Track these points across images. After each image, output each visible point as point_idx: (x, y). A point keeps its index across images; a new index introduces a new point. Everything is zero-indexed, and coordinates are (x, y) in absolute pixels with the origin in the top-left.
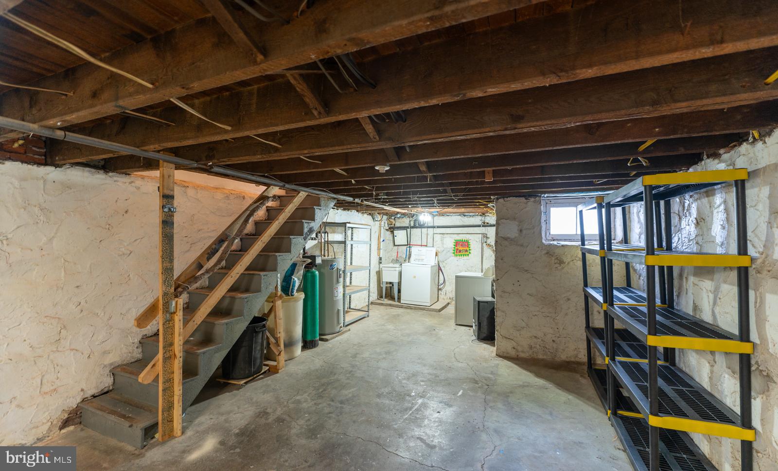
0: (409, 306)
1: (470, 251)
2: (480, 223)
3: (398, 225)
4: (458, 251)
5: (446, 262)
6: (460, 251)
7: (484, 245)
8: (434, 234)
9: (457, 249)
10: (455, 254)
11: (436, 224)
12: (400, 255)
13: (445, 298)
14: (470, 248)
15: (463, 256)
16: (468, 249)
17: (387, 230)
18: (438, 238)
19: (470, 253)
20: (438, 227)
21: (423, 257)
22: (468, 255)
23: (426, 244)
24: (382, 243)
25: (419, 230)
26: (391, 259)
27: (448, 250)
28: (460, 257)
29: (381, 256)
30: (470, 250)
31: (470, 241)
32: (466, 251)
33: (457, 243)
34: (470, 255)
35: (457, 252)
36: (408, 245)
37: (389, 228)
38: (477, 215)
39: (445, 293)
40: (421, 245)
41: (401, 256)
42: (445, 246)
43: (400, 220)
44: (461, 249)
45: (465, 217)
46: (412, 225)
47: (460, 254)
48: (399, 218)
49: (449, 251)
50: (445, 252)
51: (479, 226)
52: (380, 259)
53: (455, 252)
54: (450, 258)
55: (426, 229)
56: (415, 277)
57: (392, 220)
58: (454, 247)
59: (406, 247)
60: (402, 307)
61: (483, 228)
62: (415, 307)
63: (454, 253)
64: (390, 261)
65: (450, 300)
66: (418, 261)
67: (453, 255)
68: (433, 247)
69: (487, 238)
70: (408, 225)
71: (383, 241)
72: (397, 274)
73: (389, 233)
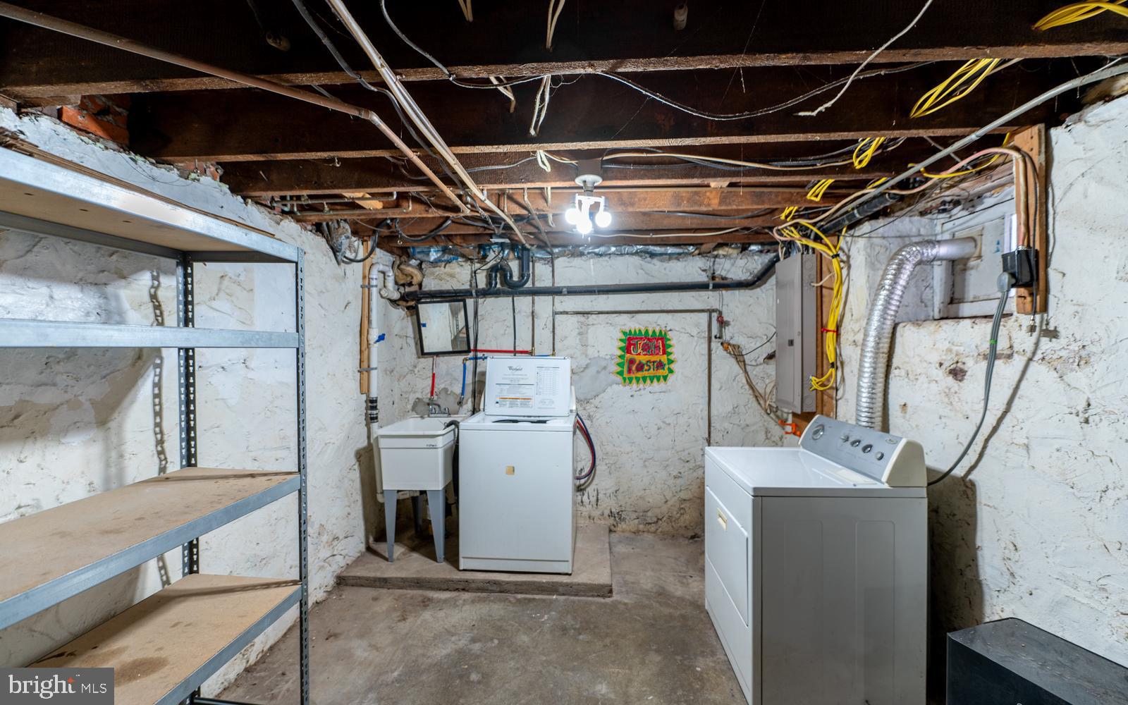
1: (672, 366)
2: (703, 278)
3: (431, 284)
4: (634, 368)
5: (596, 402)
6: (640, 367)
7: (716, 345)
8: (555, 313)
9: (632, 362)
10: (626, 375)
11: (561, 282)
12: (442, 386)
13: (596, 513)
14: (672, 357)
15: (648, 381)
16: (664, 359)
17: (393, 302)
18: (568, 325)
19: (671, 371)
20: (573, 291)
21: (528, 392)
22: (665, 378)
23: (529, 348)
24: (375, 349)
25: (505, 301)
26: (412, 402)
27: (603, 363)
28: (641, 386)
29: (374, 394)
30: (671, 362)
31: (670, 335)
32: (660, 365)
33: (630, 342)
34: (671, 378)
35: (630, 371)
36: (469, 351)
37: (404, 298)
38: (691, 254)
39: (593, 499)
40: (515, 352)
41: (445, 390)
42: (592, 352)
43: (440, 270)
44: (643, 358)
45: (655, 261)
46: (482, 282)
47: (640, 374)
48: (435, 263)
49: (605, 368)
50: (592, 370)
51: (702, 287)
52: (372, 404)
53: (626, 369)
54: (609, 390)
55: (529, 299)
56: (512, 470)
57: (409, 269)
58: (619, 353)
59: (462, 357)
60: (464, 587)
61: (716, 293)
62: (516, 584)
63: (620, 373)
64: (409, 407)
65: (611, 521)
66: (512, 406)
67: (619, 378)
68: (553, 355)
69: (723, 323)
70: (467, 287)
71: (381, 338)
72: (438, 460)
73: (399, 313)
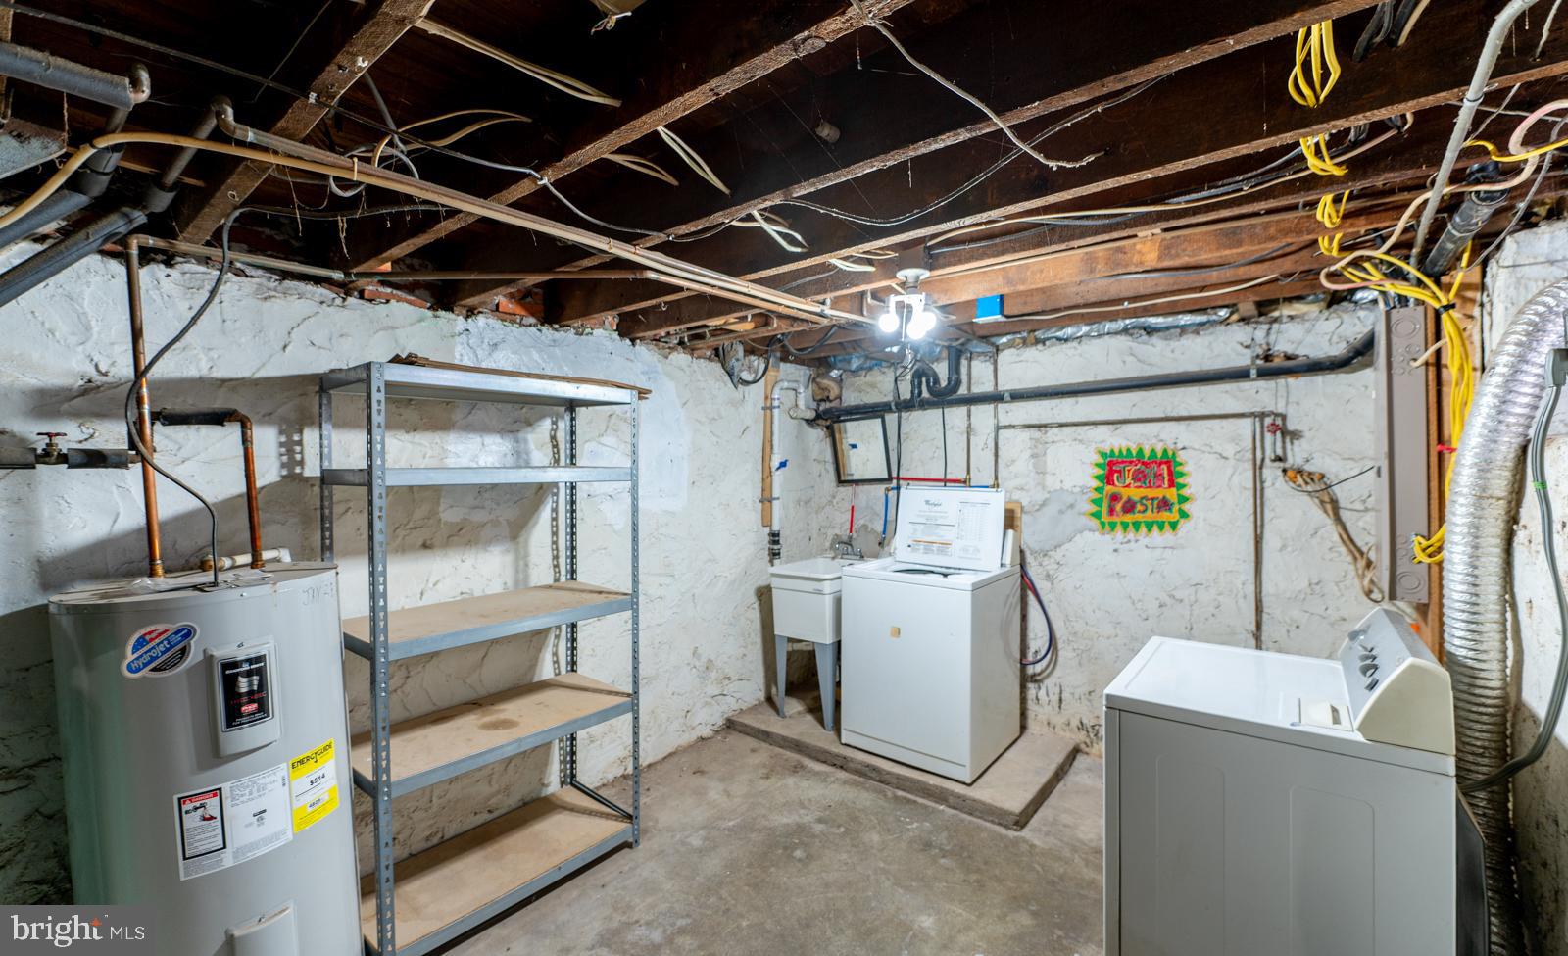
0: (875, 769)
1: (1186, 507)
2: (1243, 359)
3: (851, 399)
4: (1118, 507)
5: (1058, 555)
6: (1129, 507)
7: (1271, 472)
8: (998, 428)
9: (1115, 498)
10: (1105, 517)
11: (1006, 385)
12: (862, 522)
13: (1059, 720)
14: (1185, 492)
15: (1143, 529)
16: (1171, 494)
17: (808, 421)
18: (1016, 444)
19: (1184, 515)
20: (1018, 396)
21: (947, 535)
22: (1174, 526)
23: (962, 476)
24: (778, 477)
25: (934, 414)
26: (830, 538)
27: (1070, 500)
28: (1131, 536)
29: (776, 528)
30: (1183, 499)
31: (1182, 456)
32: (1165, 504)
33: (1112, 468)
34: (1185, 527)
35: (1112, 511)
36: (890, 479)
37: (819, 416)
38: (1225, 322)
39: (1055, 699)
40: (945, 481)
41: (865, 526)
42: (1052, 482)
43: (861, 380)
44: (1135, 493)
45: (1155, 339)
46: (906, 392)
47: (1129, 518)
48: (855, 373)
49: (1072, 506)
50: (1051, 510)
51: (1240, 375)
52: (775, 538)
53: (1105, 509)
54: (1078, 538)
55: (963, 409)
56: (897, 632)
57: (825, 382)
58: (1096, 484)
59: (883, 487)
60: (841, 763)
61: (1262, 384)
62: (898, 776)
63: (1096, 515)
64: (828, 544)
65: (1081, 737)
66: (927, 551)
67: (1094, 523)
68: (996, 486)
69: (1289, 435)
70: (889, 398)
71: (783, 464)
72: (824, 608)
73: (817, 436)
